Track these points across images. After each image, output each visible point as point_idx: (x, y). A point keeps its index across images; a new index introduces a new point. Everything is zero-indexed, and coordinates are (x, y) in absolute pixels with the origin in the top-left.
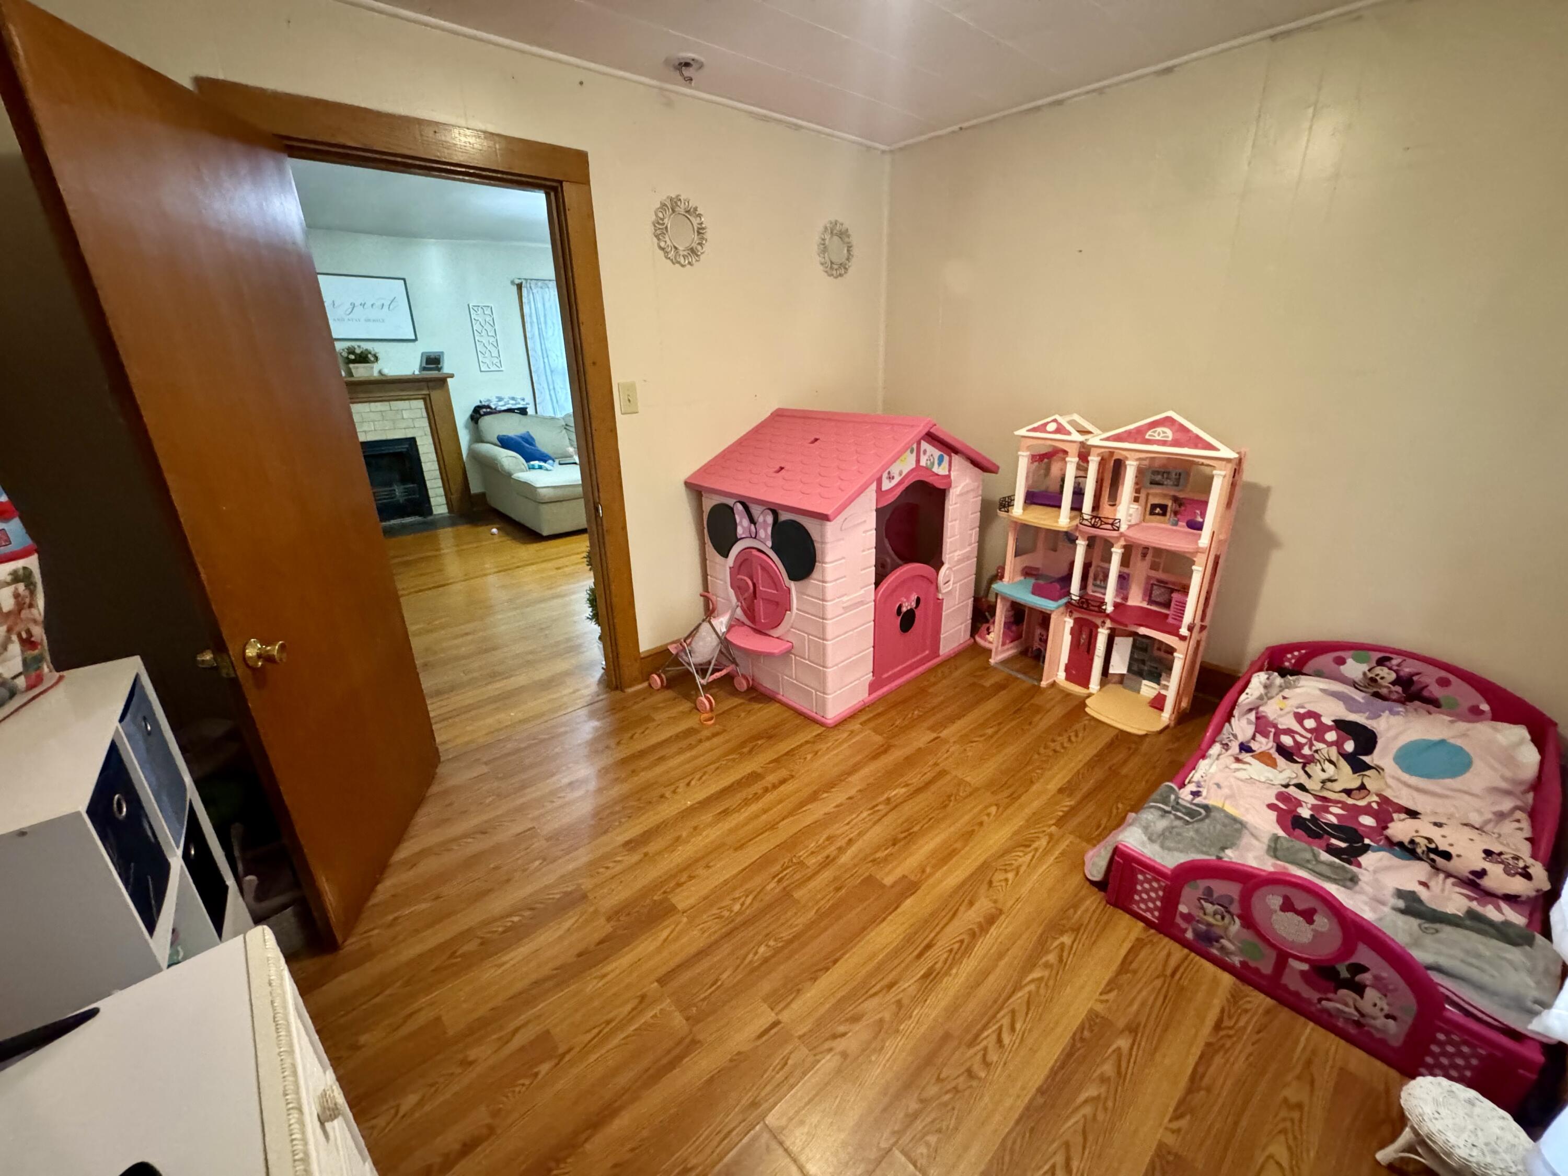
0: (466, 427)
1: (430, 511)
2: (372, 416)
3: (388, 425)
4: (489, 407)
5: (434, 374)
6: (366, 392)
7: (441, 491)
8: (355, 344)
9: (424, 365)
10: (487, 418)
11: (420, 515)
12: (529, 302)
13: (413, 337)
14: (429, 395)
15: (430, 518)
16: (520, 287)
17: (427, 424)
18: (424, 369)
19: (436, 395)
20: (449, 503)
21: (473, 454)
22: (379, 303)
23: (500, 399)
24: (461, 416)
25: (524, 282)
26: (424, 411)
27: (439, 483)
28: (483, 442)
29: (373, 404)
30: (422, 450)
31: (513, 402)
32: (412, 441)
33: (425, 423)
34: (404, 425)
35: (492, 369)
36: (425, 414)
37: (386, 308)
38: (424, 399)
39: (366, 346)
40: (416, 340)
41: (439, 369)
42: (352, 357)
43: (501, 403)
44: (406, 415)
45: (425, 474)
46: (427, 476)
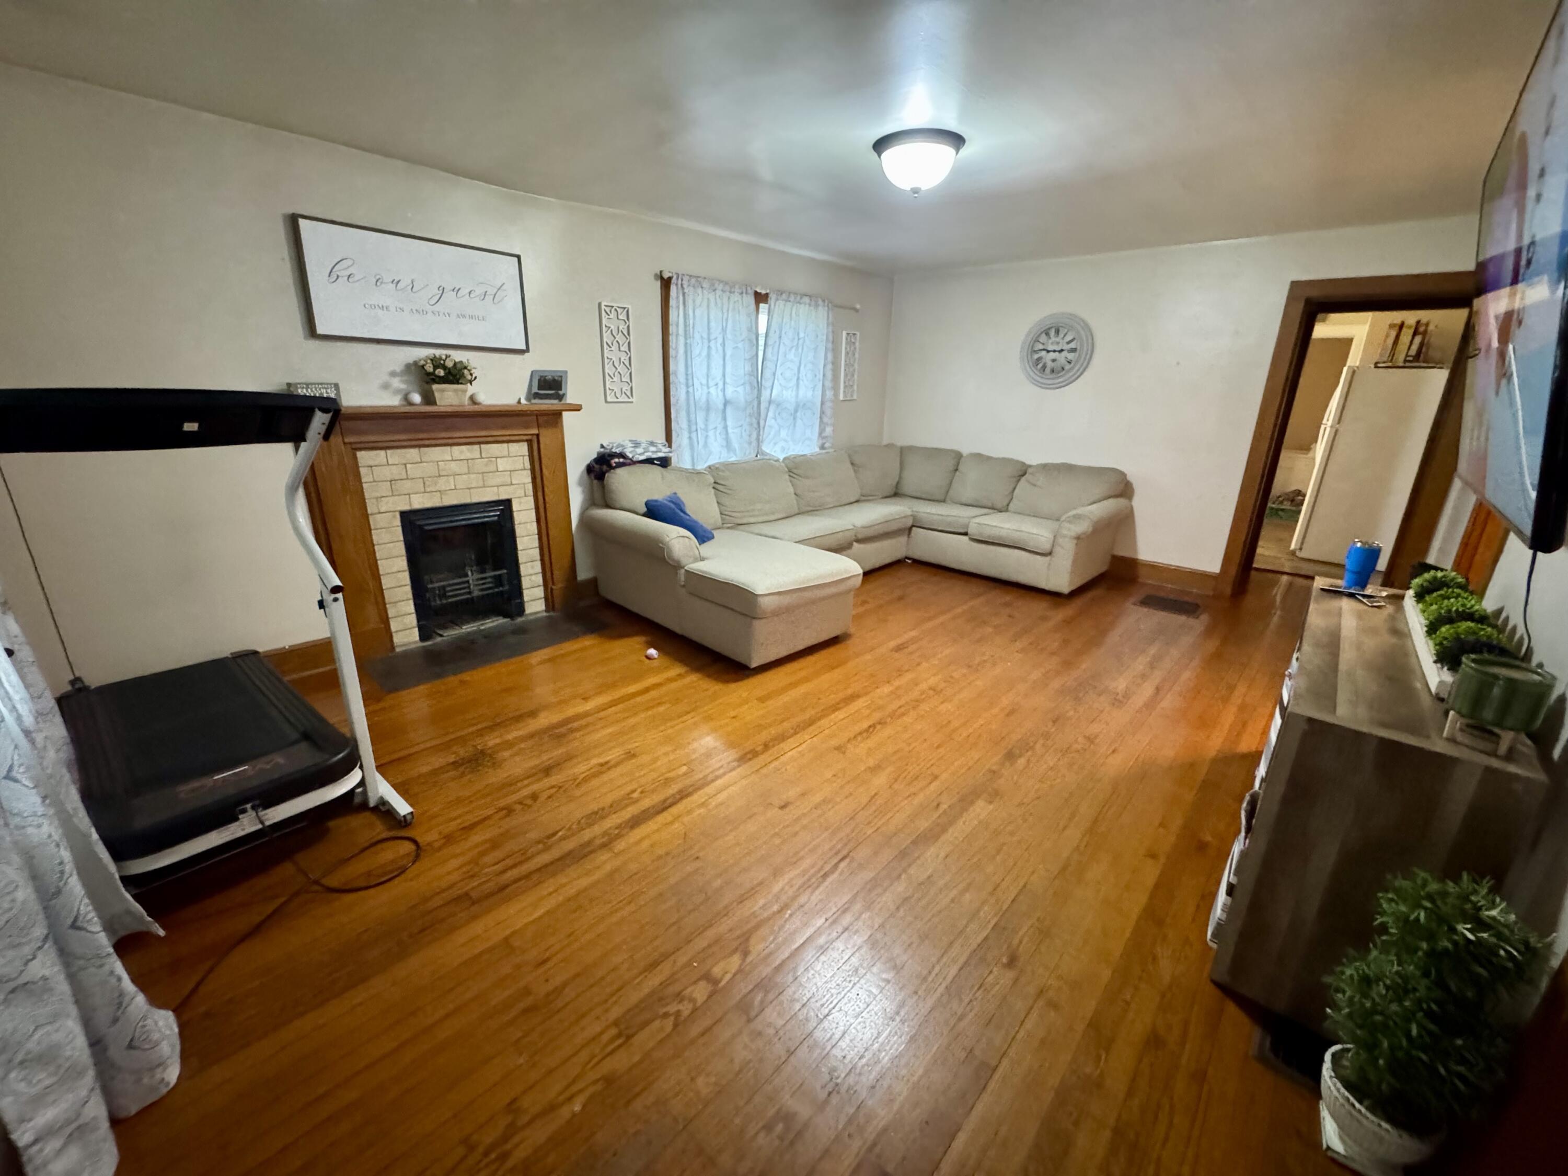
0: (580, 483)
1: (521, 610)
2: (454, 466)
3: (474, 480)
4: (622, 455)
5: (549, 404)
6: (447, 429)
7: (539, 579)
8: (438, 352)
9: (535, 389)
10: (619, 471)
11: (505, 616)
12: (678, 307)
13: (524, 347)
14: (538, 435)
15: (520, 620)
16: (666, 284)
17: (529, 480)
18: (537, 396)
19: (547, 437)
20: (549, 599)
21: (586, 523)
22: (479, 291)
23: (637, 444)
24: (576, 468)
25: (675, 277)
26: (527, 459)
27: (538, 567)
28: (608, 506)
29: (456, 449)
30: (518, 517)
31: (653, 449)
32: (506, 504)
33: (526, 477)
34: (498, 480)
35: (620, 400)
36: (528, 465)
37: (489, 298)
38: (529, 442)
39: (458, 356)
40: (527, 350)
41: (560, 397)
42: (441, 372)
43: (640, 450)
44: (502, 464)
45: (520, 554)
46: (522, 557)
